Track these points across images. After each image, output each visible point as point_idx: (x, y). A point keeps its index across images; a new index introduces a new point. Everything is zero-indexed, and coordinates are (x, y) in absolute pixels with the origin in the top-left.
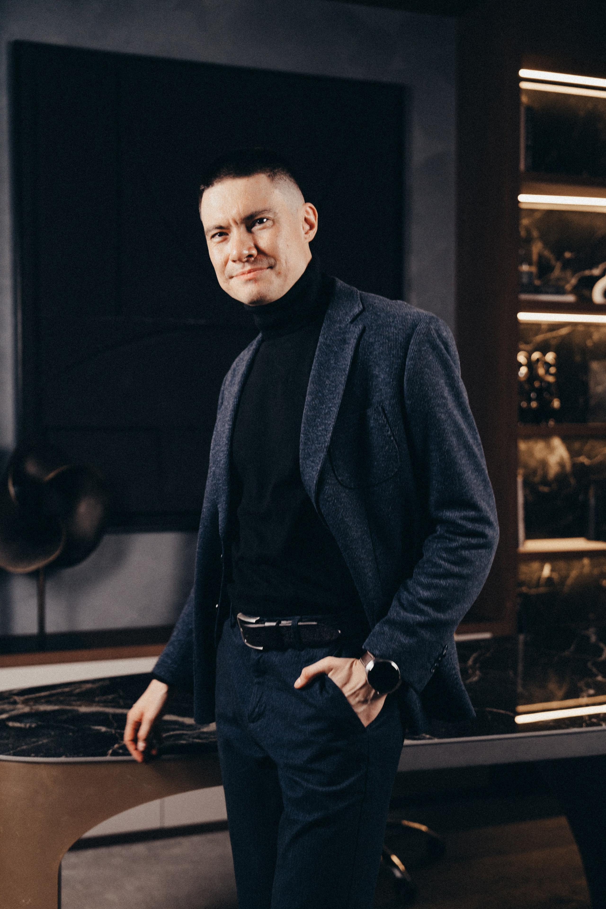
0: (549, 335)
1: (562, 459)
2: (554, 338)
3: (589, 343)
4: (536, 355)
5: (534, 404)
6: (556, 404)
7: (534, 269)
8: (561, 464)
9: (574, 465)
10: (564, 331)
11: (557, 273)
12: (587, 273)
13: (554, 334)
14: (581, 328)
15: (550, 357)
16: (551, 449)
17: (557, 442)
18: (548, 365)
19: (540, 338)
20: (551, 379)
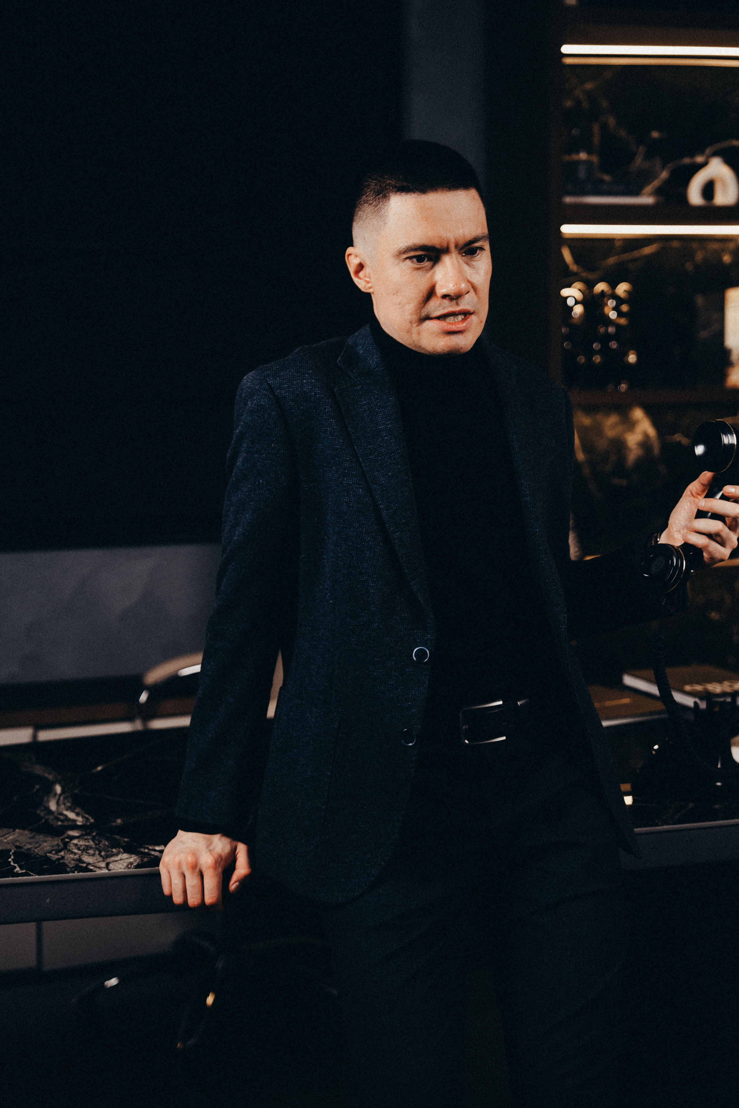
0: (627, 256)
1: (646, 436)
2: (634, 260)
3: (689, 266)
4: (601, 287)
5: (597, 359)
6: (632, 358)
7: (595, 159)
8: (645, 444)
9: (665, 446)
10: (648, 250)
11: (639, 162)
12: (687, 161)
13: (636, 254)
14: (675, 244)
15: (622, 288)
16: (631, 425)
17: (638, 414)
18: (620, 301)
19: (612, 261)
20: (623, 321)
